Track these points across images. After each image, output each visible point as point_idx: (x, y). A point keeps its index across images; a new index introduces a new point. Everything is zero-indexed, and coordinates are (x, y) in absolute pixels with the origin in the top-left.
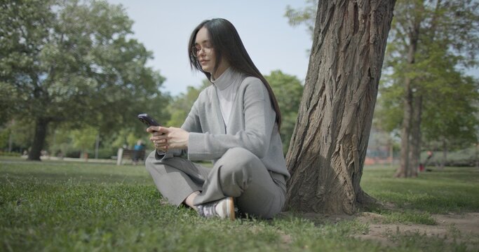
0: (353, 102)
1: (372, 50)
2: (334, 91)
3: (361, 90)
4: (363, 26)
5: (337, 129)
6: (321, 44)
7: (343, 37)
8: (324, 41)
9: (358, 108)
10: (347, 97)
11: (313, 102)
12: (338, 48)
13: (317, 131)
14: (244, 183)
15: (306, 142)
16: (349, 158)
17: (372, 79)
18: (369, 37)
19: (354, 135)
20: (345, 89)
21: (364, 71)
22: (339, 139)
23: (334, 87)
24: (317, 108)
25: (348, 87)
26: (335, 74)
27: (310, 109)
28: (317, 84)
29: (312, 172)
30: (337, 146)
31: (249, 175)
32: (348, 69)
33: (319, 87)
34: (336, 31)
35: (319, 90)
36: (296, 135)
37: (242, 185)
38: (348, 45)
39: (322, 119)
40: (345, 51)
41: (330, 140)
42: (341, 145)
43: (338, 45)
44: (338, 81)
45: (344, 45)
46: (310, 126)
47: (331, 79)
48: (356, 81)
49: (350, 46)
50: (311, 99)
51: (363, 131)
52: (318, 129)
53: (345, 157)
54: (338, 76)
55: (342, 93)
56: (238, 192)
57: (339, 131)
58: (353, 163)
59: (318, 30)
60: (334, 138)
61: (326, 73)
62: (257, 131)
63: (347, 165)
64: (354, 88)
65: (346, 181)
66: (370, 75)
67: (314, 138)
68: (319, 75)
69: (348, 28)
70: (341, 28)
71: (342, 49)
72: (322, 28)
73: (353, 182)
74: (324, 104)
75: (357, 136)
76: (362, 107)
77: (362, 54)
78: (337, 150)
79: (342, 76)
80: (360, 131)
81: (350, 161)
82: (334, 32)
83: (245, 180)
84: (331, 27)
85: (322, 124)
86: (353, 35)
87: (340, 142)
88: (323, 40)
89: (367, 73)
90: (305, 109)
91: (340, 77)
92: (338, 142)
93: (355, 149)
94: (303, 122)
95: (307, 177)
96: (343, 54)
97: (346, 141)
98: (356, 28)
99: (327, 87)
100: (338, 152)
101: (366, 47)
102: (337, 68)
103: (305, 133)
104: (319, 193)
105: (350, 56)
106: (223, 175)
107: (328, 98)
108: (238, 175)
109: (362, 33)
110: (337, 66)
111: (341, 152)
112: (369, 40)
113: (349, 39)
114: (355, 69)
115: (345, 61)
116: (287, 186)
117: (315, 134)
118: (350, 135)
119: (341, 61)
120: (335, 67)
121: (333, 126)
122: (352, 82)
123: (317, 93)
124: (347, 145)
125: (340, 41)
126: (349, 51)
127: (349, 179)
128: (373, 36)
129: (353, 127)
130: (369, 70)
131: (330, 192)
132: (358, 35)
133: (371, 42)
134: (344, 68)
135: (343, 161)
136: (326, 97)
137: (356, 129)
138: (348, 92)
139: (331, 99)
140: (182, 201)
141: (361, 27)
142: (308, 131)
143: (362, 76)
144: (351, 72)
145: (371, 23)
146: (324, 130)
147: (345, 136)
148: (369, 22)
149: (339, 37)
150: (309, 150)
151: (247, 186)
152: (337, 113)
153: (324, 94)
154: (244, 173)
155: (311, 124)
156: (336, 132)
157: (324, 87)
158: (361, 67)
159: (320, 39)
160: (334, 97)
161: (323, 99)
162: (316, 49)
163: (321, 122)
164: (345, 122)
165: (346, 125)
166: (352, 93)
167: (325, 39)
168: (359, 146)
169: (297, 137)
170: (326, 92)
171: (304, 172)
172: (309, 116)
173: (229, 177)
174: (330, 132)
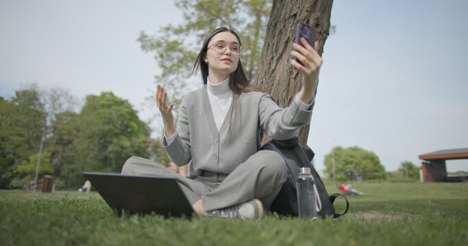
6: (275, 69)
8: (278, 68)
12: (290, 75)
26: (287, 96)
38: (298, 74)
40: (295, 78)
43: (290, 72)
45: (295, 73)
47: (284, 100)
54: (289, 98)
59: (271, 57)
61: (280, 94)
71: (294, 76)
84: (285, 57)
88: (276, 65)
106: (263, 176)
110: (288, 89)
115: (295, 87)
126: (298, 78)
159: (274, 64)
167: (278, 66)
173: (269, 178)
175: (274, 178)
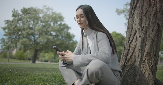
0: (150, 38)
1: (158, 14)
2: (141, 33)
3: (154, 32)
4: (153, 3)
5: (143, 50)
6: (134, 14)
7: (144, 9)
8: (135, 12)
9: (153, 40)
10: (147, 36)
11: (131, 39)
13: (134, 51)
14: (100, 77)
15: (129, 57)
16: (150, 64)
17: (159, 27)
18: (157, 8)
19: (152, 53)
20: (146, 32)
21: (155, 24)
22: (145, 55)
23: (141, 32)
24: (133, 41)
25: (148, 31)
26: (141, 26)
27: (130, 42)
28: (133, 31)
29: (132, 70)
30: (144, 58)
31: (102, 74)
32: (147, 24)
33: (133, 32)
34: (140, 7)
35: (134, 33)
36: (124, 53)
37: (99, 78)
38: (146, 13)
39: (136, 46)
40: (145, 15)
41: (140, 55)
42: (146, 58)
43: (142, 13)
44: (143, 29)
45: (145, 13)
46: (130, 49)
47: (139, 28)
48: (151, 29)
49: (148, 13)
50: (130, 37)
51: (156, 51)
52: (134, 50)
53: (148, 63)
54: (142, 26)
55: (145, 34)
56: (97, 81)
57: (144, 51)
58: (152, 66)
59: (132, 8)
60: (142, 54)
61: (137, 26)
62: (104, 51)
63: (150, 67)
64: (151, 31)
65: (149, 75)
66: (158, 25)
67: (132, 54)
68: (133, 27)
69: (146, 6)
70: (142, 6)
71: (144, 15)
72: (134, 7)
73: (153, 75)
74: (137, 39)
75: (154, 53)
76: (155, 40)
77: (154, 16)
78: (144, 60)
79: (145, 27)
80: (155, 51)
81: (151, 65)
82: (139, 8)
83: (100, 76)
84: (138, 6)
85: (136, 48)
86: (149, 8)
87: (145, 56)
88: (134, 12)
89: (157, 25)
90: (127, 42)
91: (143, 27)
92: (144, 56)
93: (153, 59)
94: (127, 48)
95: (130, 72)
96: (144, 17)
97: (148, 56)
98: (150, 5)
99: (137, 32)
100: (145, 61)
101: (156, 13)
102: (142, 23)
103: (128, 52)
104: (137, 80)
105: (148, 17)
106: (89, 73)
107: (138, 36)
108: (97, 74)
109: (153, 7)
110: (142, 22)
111: (146, 61)
112: (157, 10)
113: (147, 10)
114: (151, 23)
115: (146, 20)
116: (121, 76)
117: (133, 53)
118: (150, 53)
119: (144, 20)
120: (141, 23)
121: (141, 49)
122: (149, 29)
123: (133, 35)
124: (149, 58)
125: (142, 11)
126: (147, 15)
127: (151, 73)
128: (159, 7)
129: (151, 49)
130: (158, 23)
131: (142, 80)
132: (151, 8)
133: (158, 10)
134: (145, 23)
135: (147, 65)
136: (137, 36)
137: (153, 50)
138: (148, 33)
139: (140, 37)
140: (73, 83)
141: (153, 4)
142: (130, 52)
143: (154, 26)
144: (149, 24)
145: (158, 2)
146: (137, 51)
147: (148, 53)
148: (157, 2)
149: (142, 10)
150: (130, 60)
151: (101, 79)
152: (143, 43)
153: (136, 35)
154: (100, 72)
155: (131, 48)
156: (143, 52)
157: (136, 32)
158: (153, 22)
159: (133, 11)
160: (141, 36)
161: (136, 37)
162: (131, 16)
163: (135, 47)
164: (147, 47)
165: (148, 48)
166: (150, 34)
167: (135, 11)
168: (154, 58)
169: (124, 55)
170: (137, 34)
171: (128, 70)
172: (130, 45)
173: (92, 74)
174: (140, 52)
175: (94, 74)
